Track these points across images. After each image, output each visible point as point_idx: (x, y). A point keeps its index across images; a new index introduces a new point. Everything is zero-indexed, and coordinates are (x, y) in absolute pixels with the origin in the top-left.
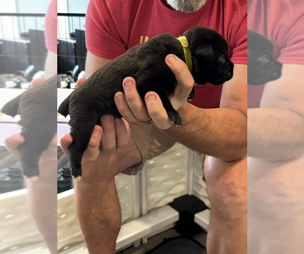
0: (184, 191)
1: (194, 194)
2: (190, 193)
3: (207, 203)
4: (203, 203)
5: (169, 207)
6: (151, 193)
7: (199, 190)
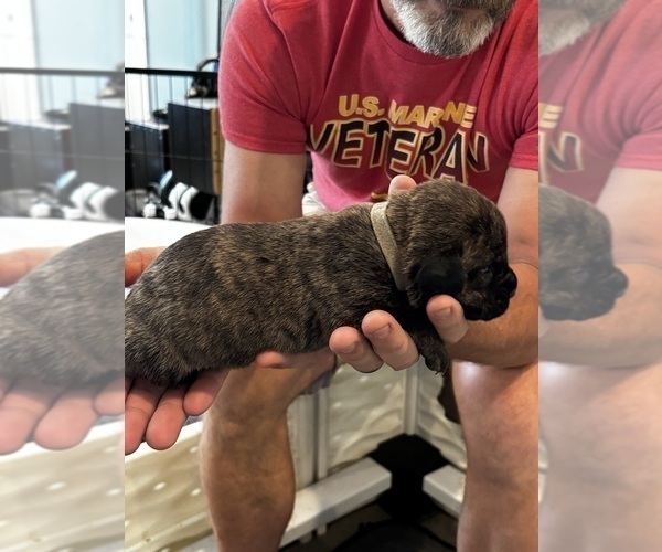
0: (399, 427)
1: (418, 433)
2: (411, 432)
3: (446, 451)
5: (369, 461)
6: (335, 434)
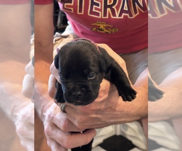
0: (112, 132)
1: (121, 134)
2: (118, 133)
3: (135, 142)
4: (130, 142)
5: (99, 148)
7: (126, 130)
